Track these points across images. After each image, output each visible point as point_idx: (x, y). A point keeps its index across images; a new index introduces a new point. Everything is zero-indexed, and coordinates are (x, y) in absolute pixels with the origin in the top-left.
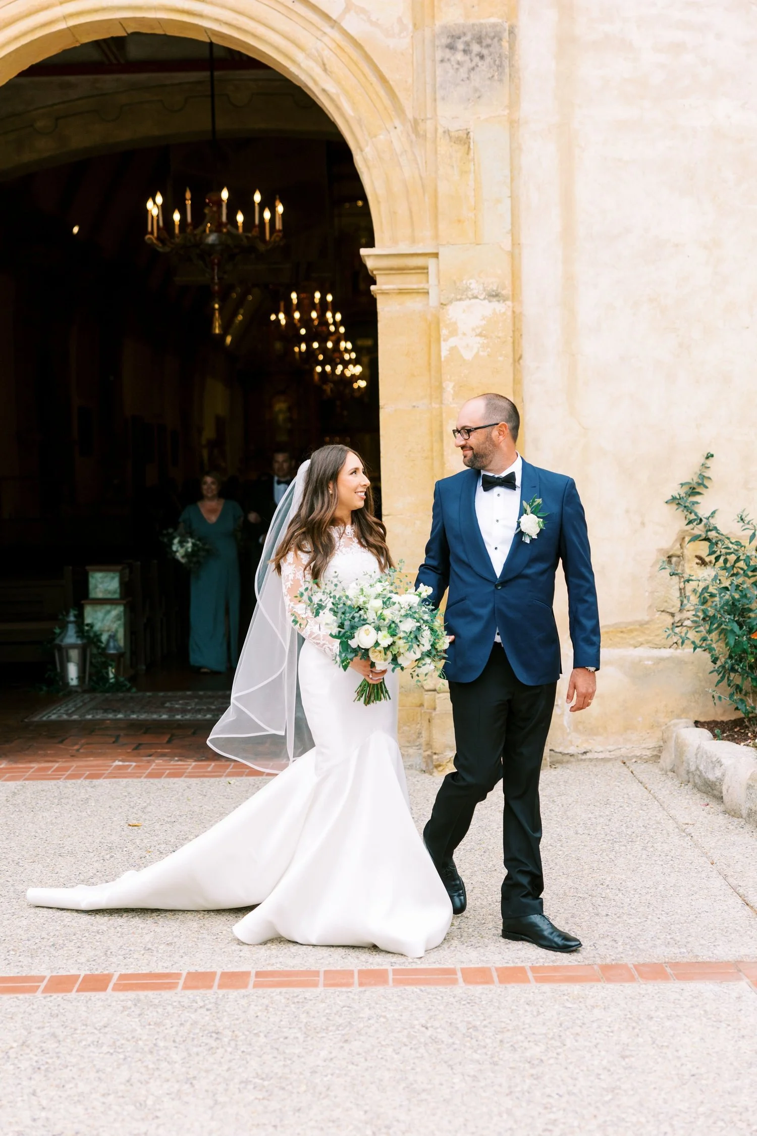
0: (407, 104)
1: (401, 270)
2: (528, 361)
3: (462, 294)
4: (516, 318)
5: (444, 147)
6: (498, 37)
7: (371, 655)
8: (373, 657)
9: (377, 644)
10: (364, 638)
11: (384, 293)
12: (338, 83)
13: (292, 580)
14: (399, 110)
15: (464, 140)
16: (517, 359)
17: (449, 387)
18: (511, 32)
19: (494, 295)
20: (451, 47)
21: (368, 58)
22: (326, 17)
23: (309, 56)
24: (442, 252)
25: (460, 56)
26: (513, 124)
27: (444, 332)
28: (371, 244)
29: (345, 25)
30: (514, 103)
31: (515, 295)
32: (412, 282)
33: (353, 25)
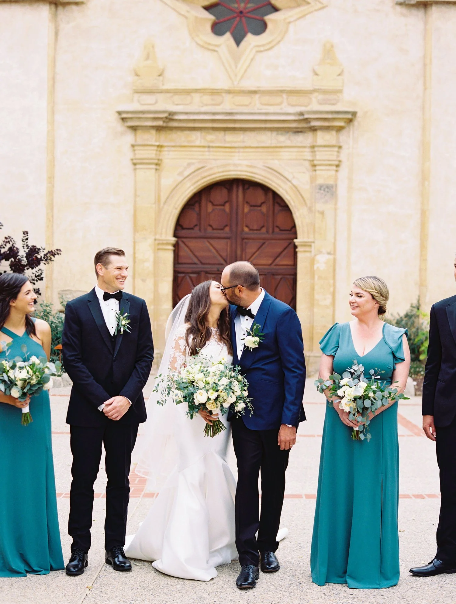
0: (308, 202)
1: (305, 246)
2: (338, 271)
3: (320, 252)
4: (335, 260)
5: (317, 215)
6: (332, 187)
7: (207, 406)
8: (209, 407)
9: (209, 399)
10: (200, 398)
11: (300, 251)
12: (290, 196)
13: (173, 358)
14: (306, 204)
15: (322, 213)
16: (334, 270)
17: (316, 277)
18: (336, 185)
19: (329, 253)
20: (320, 189)
21: (298, 191)
22: (288, 180)
23: (283, 189)
24: (316, 242)
25: (322, 192)
26: (336, 209)
27: (315, 262)
28: (296, 238)
29: (293, 182)
30: (336, 204)
31: (334, 254)
32: (307, 249)
33: (295, 182)
